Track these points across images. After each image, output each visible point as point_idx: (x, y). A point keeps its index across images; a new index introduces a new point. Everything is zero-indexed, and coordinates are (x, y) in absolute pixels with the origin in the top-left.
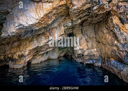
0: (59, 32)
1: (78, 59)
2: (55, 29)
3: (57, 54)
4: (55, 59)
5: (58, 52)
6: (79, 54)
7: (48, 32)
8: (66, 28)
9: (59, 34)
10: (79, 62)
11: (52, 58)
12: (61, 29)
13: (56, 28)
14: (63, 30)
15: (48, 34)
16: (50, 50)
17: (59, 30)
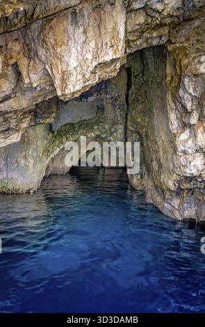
0: (92, 44)
1: (176, 202)
2: (67, 24)
3: (38, 160)
4: (28, 192)
5: (47, 151)
6: (191, 179)
7: (15, 35)
8: (141, 19)
9: (89, 56)
10: (178, 216)
11: (10, 186)
12: (110, 27)
13: (74, 14)
14: (122, 35)
15: (17, 47)
16: (8, 142)
17: (90, 34)
